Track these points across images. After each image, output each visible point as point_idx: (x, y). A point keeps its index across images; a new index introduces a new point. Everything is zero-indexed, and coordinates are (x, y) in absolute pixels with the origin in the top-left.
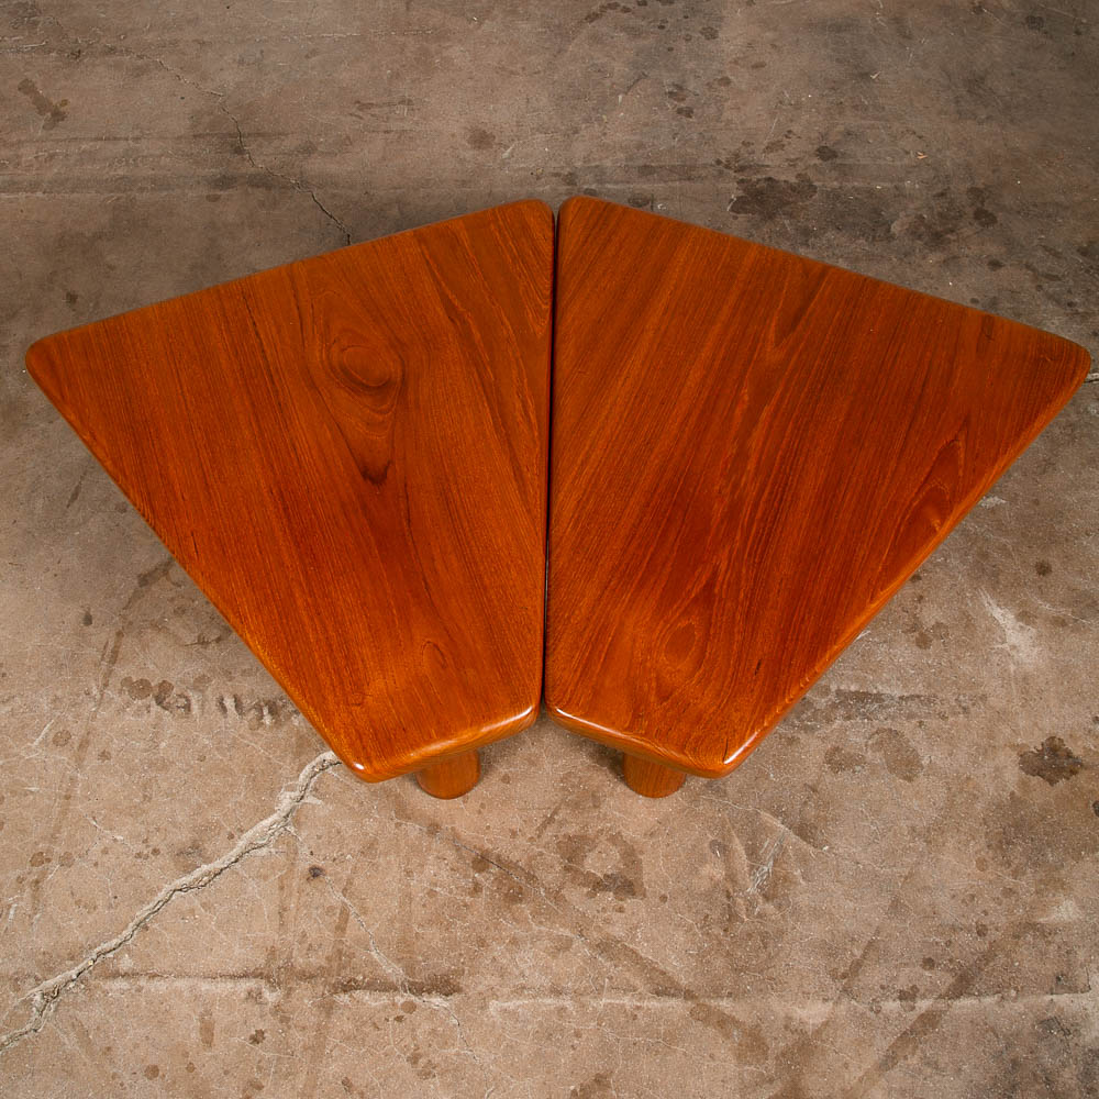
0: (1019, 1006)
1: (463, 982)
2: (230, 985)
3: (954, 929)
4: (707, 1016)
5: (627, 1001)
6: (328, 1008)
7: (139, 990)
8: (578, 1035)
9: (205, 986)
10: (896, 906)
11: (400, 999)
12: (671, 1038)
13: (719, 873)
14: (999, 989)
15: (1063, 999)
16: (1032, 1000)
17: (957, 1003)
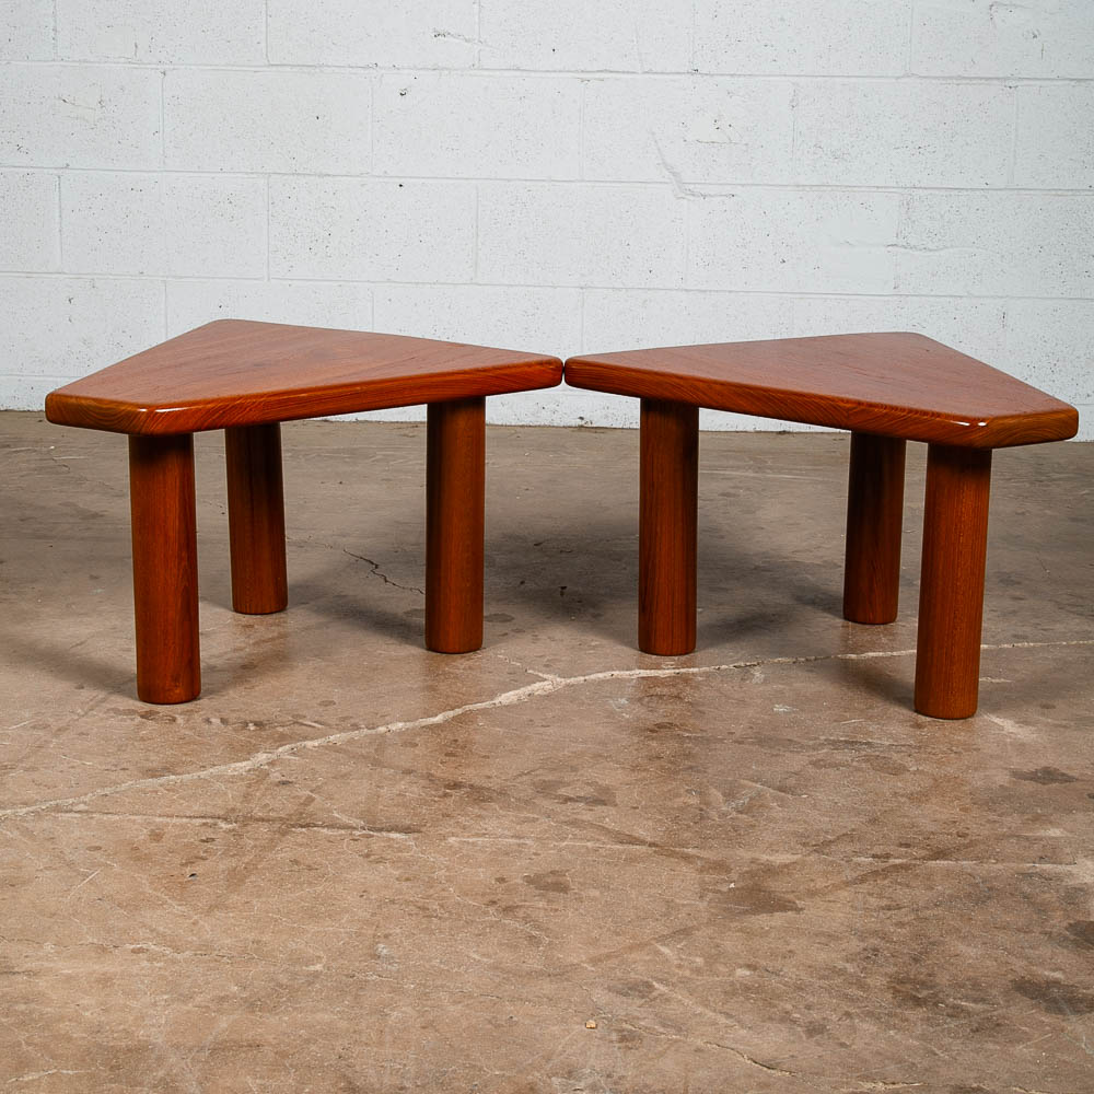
0: (1000, 866)
1: (424, 829)
2: (188, 820)
3: (933, 833)
4: (672, 854)
5: (589, 844)
6: (284, 834)
7: (92, 818)
8: (535, 854)
9: (158, 820)
10: (874, 821)
11: (357, 833)
12: (631, 860)
13: (694, 800)
14: (977, 858)
15: (1047, 866)
16: (1013, 865)
17: (930, 862)
